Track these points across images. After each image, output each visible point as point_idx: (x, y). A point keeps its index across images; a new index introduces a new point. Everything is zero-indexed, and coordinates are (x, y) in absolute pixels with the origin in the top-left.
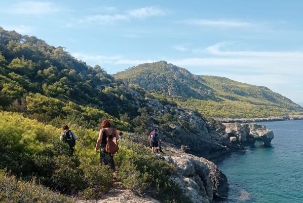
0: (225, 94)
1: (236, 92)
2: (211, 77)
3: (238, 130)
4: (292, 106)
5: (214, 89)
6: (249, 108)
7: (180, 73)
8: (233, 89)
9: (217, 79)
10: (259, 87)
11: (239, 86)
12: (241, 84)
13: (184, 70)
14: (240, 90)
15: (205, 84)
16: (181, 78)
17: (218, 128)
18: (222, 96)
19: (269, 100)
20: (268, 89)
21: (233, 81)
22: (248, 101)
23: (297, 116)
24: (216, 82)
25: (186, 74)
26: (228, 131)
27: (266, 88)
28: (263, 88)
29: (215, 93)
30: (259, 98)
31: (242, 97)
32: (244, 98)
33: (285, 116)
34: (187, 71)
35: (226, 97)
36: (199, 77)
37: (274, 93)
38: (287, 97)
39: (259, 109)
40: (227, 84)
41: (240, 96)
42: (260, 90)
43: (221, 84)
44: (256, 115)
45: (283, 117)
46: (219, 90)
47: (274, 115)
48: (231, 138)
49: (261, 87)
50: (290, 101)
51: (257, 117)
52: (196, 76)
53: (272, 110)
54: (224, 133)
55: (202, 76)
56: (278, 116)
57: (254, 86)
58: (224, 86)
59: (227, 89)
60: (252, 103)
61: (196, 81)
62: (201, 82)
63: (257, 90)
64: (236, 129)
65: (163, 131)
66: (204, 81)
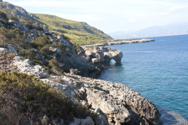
0: (56, 28)
1: (64, 27)
2: (43, 15)
3: (97, 52)
4: (104, 36)
5: (48, 25)
6: (77, 38)
7: (17, 10)
8: (62, 24)
9: (48, 17)
10: (81, 22)
11: (66, 22)
12: (67, 20)
13: (20, 8)
14: (67, 25)
15: (39, 20)
16: (19, 15)
17: (79, 51)
18: (55, 30)
19: (89, 32)
20: (87, 24)
21: (60, 18)
22: (74, 34)
23: (113, 43)
24: (48, 19)
25: (22, 12)
26: (88, 53)
27: (86, 24)
28: (83, 24)
29: (49, 28)
30: (81, 31)
31: (69, 30)
32: (71, 31)
33: (105, 43)
34: (23, 9)
35: (58, 31)
36: (33, 15)
37: (91, 27)
38: (100, 30)
39: (85, 39)
40: (57, 21)
41: (67, 30)
42: (82, 25)
43: (52, 20)
44: (85, 43)
45: (104, 44)
46: (51, 25)
47: (97, 43)
48: (93, 60)
49: (82, 23)
50: (103, 33)
51: (86, 44)
52: (31, 14)
53: (94, 39)
54: (86, 56)
55: (36, 14)
56: (100, 43)
57: (77, 22)
58: (55, 22)
59: (57, 24)
60: (77, 35)
61: (32, 18)
62: (36, 19)
63: (79, 25)
64: (95, 51)
65: (44, 55)
66: (38, 18)
